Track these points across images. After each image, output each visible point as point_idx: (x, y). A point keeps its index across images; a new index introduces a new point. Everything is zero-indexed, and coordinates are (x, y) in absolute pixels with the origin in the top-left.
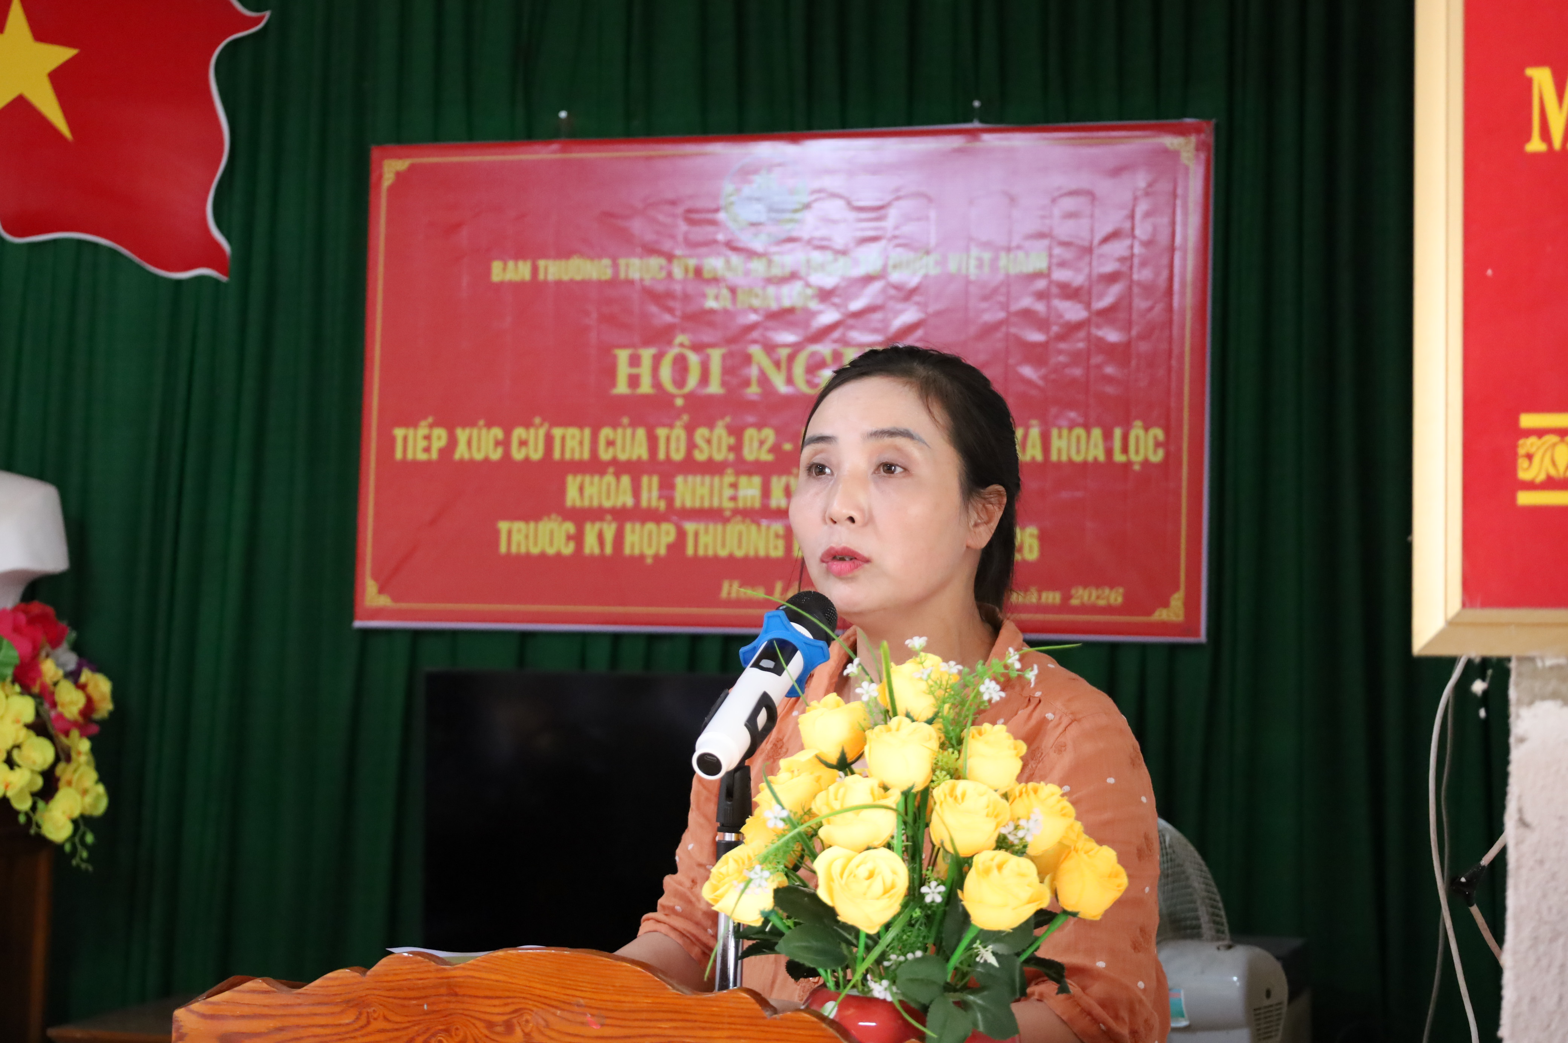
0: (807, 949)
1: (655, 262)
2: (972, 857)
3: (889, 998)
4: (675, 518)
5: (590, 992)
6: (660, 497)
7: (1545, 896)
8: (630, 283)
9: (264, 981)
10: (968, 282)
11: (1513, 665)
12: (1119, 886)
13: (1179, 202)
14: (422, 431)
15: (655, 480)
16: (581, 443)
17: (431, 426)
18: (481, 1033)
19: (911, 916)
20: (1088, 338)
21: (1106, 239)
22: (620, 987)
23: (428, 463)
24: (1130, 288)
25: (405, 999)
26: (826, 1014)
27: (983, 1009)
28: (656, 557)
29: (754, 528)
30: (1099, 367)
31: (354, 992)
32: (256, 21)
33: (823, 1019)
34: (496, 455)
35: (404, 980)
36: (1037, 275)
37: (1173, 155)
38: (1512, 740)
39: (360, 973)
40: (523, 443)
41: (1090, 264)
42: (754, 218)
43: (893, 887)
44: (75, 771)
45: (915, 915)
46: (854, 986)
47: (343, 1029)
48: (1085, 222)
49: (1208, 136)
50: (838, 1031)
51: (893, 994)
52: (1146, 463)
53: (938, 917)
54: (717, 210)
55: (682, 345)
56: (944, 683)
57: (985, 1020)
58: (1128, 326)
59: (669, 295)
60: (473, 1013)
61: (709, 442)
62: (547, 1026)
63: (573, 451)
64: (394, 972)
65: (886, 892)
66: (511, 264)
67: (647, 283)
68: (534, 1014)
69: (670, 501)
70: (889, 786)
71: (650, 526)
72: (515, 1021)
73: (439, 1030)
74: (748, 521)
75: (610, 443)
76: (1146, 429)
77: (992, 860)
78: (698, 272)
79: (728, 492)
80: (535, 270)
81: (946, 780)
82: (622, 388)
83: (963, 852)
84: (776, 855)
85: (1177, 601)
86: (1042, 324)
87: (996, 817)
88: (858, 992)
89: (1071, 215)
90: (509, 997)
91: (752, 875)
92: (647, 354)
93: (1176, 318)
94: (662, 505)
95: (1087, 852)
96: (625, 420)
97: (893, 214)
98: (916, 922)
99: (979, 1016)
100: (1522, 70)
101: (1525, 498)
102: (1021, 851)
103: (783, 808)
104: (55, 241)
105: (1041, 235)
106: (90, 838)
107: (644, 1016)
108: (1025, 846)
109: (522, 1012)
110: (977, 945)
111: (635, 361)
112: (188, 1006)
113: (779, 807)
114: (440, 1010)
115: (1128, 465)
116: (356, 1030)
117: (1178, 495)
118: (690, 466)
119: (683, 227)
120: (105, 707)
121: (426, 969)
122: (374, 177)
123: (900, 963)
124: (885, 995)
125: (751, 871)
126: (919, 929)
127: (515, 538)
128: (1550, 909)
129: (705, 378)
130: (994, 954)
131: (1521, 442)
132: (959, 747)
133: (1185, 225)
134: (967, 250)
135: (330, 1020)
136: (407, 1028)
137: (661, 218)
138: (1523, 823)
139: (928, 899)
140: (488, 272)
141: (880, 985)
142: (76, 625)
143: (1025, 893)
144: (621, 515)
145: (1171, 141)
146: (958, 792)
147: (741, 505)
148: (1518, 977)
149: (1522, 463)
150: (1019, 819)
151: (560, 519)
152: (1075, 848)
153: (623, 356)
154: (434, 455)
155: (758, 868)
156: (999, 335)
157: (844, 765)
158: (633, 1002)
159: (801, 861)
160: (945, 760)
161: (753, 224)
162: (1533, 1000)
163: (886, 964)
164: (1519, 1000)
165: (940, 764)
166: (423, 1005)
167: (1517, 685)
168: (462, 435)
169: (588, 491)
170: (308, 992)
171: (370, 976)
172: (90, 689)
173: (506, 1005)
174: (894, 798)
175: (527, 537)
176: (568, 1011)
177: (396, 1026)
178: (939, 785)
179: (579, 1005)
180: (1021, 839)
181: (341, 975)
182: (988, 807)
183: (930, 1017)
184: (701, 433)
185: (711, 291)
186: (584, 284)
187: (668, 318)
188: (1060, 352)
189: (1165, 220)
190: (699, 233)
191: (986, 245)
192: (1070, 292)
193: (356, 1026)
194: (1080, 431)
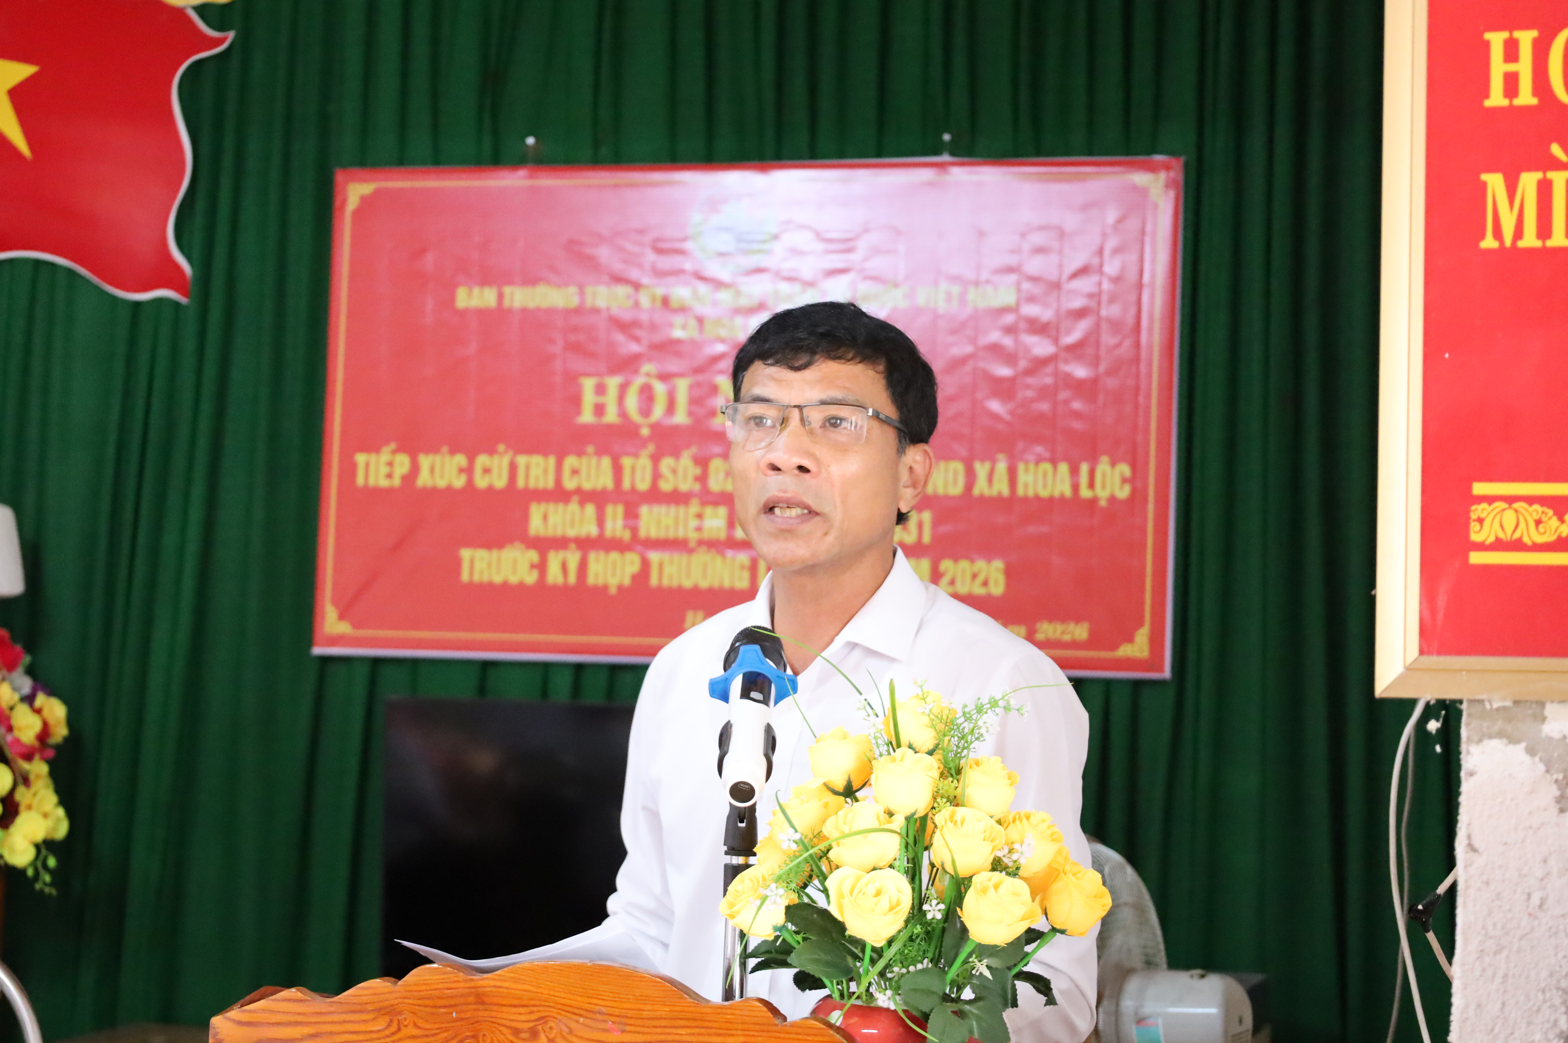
0: (817, 961)
1: (622, 291)
2: (971, 877)
3: (893, 1007)
4: (639, 547)
5: (612, 1001)
6: (625, 527)
7: (1490, 913)
8: (596, 311)
9: (298, 990)
10: (936, 316)
11: (1464, 707)
12: (1103, 906)
13: (1148, 239)
14: (385, 455)
15: (620, 509)
16: (546, 471)
17: (394, 452)
18: (507, 1039)
19: (913, 932)
20: (1056, 374)
21: (1075, 275)
22: (640, 996)
23: (389, 491)
24: (1098, 325)
25: (435, 1007)
26: (833, 1022)
27: (978, 1018)
28: (620, 588)
29: (719, 559)
30: (1066, 402)
31: (386, 1001)
32: (219, 42)
33: (831, 1026)
34: (459, 482)
35: (434, 990)
36: (1004, 310)
37: (1143, 192)
38: (1463, 774)
39: (391, 983)
40: (487, 471)
41: (1058, 298)
42: (722, 248)
43: (898, 904)
44: (35, 795)
45: (916, 931)
46: (858, 997)
47: (375, 1036)
48: (1054, 258)
49: (1177, 173)
50: (844, 1037)
51: (896, 1003)
52: (1112, 499)
53: (938, 932)
54: (685, 239)
55: (648, 375)
56: (945, 717)
57: (980, 1027)
58: (1095, 361)
59: (635, 324)
60: (498, 1021)
61: (674, 471)
62: (571, 1032)
63: (537, 479)
64: (425, 982)
65: (891, 909)
66: (476, 290)
67: (615, 311)
68: (558, 1021)
69: (634, 531)
70: (894, 812)
71: (615, 556)
72: (540, 1028)
73: (467, 1036)
74: (714, 550)
75: (575, 472)
76: (1113, 464)
77: (989, 880)
78: (666, 301)
79: (693, 523)
80: (500, 297)
81: (947, 807)
82: (587, 417)
83: (963, 873)
84: (788, 875)
85: (1142, 636)
86: (1010, 358)
87: (992, 841)
88: (863, 1002)
89: (1040, 250)
90: (534, 1006)
91: (768, 892)
92: (613, 383)
93: (1144, 354)
94: (627, 535)
95: (1074, 875)
96: (590, 449)
97: (862, 245)
98: (917, 937)
99: (974, 1023)
100: (1478, 175)
101: (1476, 558)
102: (1014, 872)
103: (796, 831)
104: (11, 261)
105: (1010, 270)
106: (52, 862)
107: (663, 1023)
108: (1018, 868)
109: (548, 1019)
110: (973, 959)
111: (600, 389)
112: (225, 1014)
113: (792, 831)
114: (468, 1018)
115: (1094, 501)
116: (388, 1036)
117: (1144, 532)
118: (655, 496)
119: (651, 257)
120: (60, 732)
121: (456, 979)
122: (337, 203)
123: (903, 975)
124: (889, 1005)
125: (766, 889)
126: (919, 944)
127: (478, 566)
128: (1495, 925)
129: (671, 407)
130: (988, 967)
131: (1473, 508)
132: (958, 777)
133: (1153, 261)
134: (936, 283)
135: (363, 1028)
136: (436, 1034)
137: (629, 246)
138: (1471, 848)
139: (929, 916)
140: (453, 299)
141: (885, 994)
142: (30, 648)
143: (1021, 911)
144: (585, 544)
145: (1141, 178)
146: (958, 818)
147: (706, 535)
148: (1465, 986)
149: (1474, 526)
150: (1012, 843)
151: (523, 546)
152: (1063, 870)
153: (588, 385)
154: (397, 482)
155: (773, 885)
156: (968, 368)
157: (849, 792)
158: (653, 1011)
159: (809, 880)
160: (945, 788)
161: (721, 254)
162: (1479, 1006)
163: (889, 975)
164: (1467, 1006)
165: (941, 792)
166: (452, 1013)
167: (1468, 725)
168: (425, 461)
169: (552, 519)
170: (340, 1000)
171: (401, 985)
172: (45, 713)
173: (531, 1013)
174: (899, 822)
175: (489, 565)
176: (591, 1019)
177: (427, 1033)
178: (940, 811)
179: (601, 1013)
180: (1015, 862)
181: (373, 985)
182: (985, 832)
183: (930, 1024)
184: (667, 463)
185: (678, 320)
186: (551, 312)
187: (635, 348)
188: (1028, 387)
189: (1133, 257)
190: (666, 262)
191: (956, 279)
192: (1038, 327)
193: (387, 1032)
194: (1047, 466)
